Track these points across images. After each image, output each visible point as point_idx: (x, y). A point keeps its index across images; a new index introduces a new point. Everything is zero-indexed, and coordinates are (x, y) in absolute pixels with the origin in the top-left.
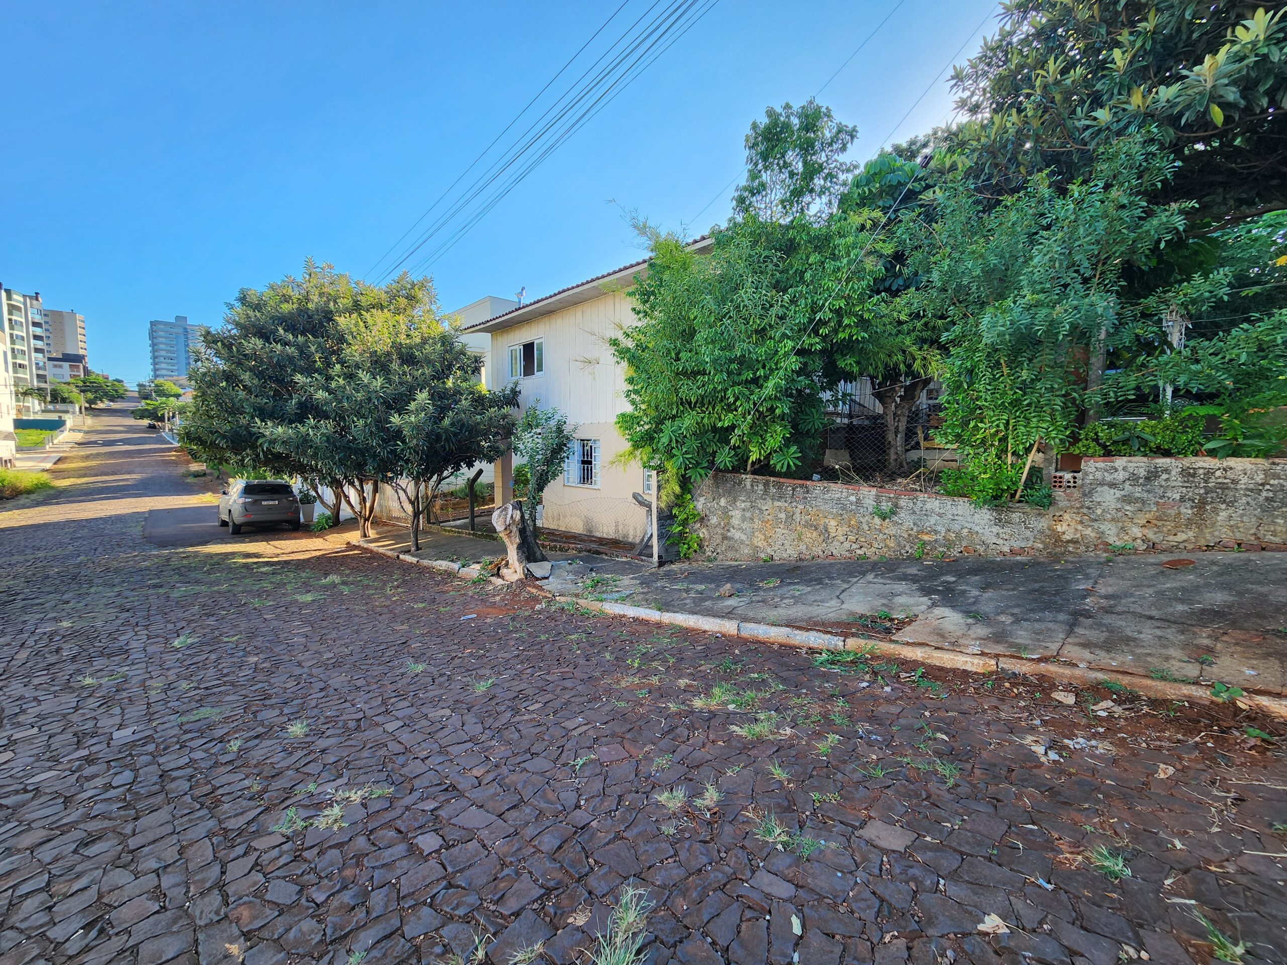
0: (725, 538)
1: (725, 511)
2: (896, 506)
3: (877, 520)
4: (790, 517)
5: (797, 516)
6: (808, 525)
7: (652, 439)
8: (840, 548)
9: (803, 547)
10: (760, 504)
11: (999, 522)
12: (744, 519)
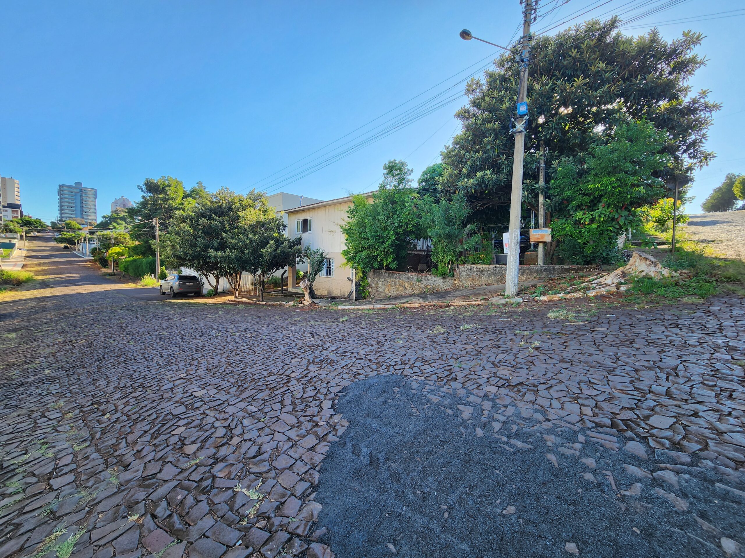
0: (377, 291)
1: (377, 282)
2: (422, 278)
3: (417, 283)
4: (395, 283)
5: (397, 283)
6: (400, 285)
7: (354, 258)
8: (408, 292)
9: (399, 292)
10: (387, 279)
11: (444, 282)
12: (382, 285)
